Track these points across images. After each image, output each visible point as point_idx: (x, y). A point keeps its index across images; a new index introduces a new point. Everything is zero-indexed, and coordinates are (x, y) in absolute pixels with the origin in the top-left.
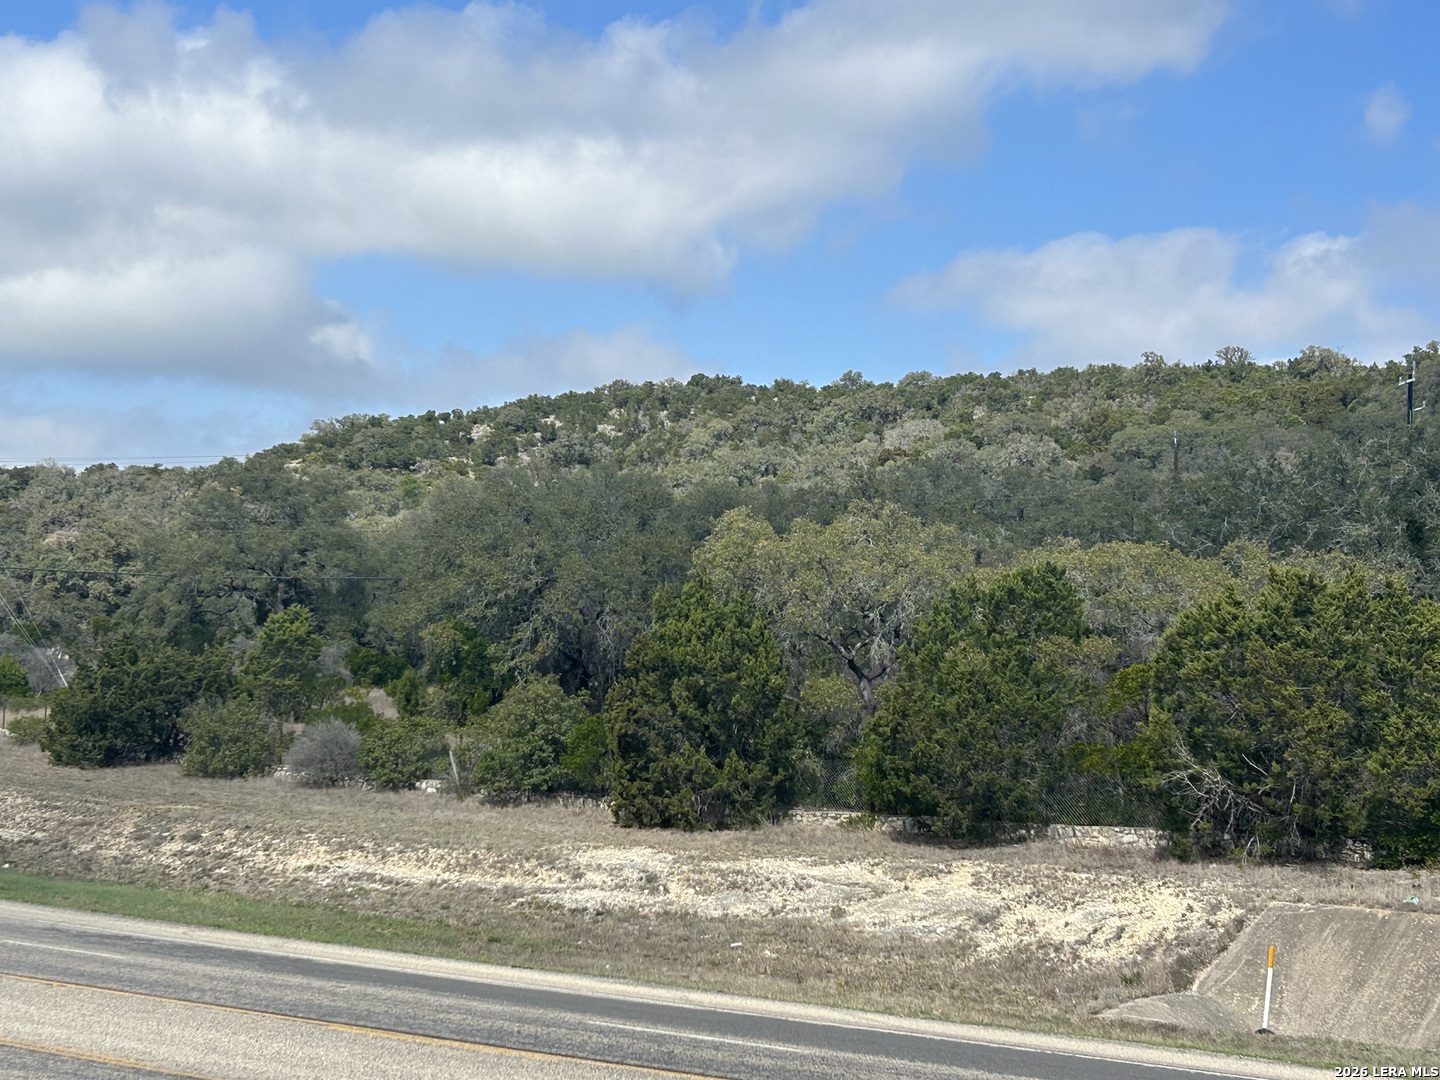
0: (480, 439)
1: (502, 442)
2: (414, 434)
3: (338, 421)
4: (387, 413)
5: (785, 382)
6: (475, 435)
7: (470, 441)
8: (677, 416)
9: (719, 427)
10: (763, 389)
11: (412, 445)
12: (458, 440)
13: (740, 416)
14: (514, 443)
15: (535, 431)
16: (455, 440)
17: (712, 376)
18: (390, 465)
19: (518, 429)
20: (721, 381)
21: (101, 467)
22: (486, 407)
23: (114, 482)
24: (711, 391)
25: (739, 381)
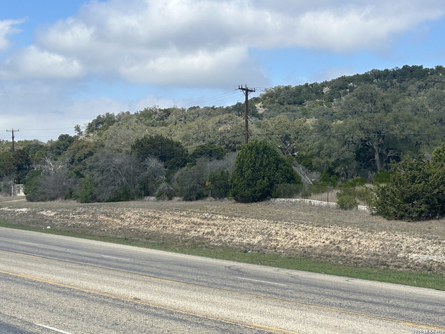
0: (327, 92)
1: (334, 94)
2: (302, 92)
3: (273, 88)
4: (291, 85)
5: (441, 67)
6: (324, 92)
7: (323, 93)
8: (401, 81)
9: (419, 84)
10: (432, 69)
11: (302, 96)
12: (318, 93)
13: (428, 79)
14: (340, 93)
15: (347, 88)
16: (317, 93)
17: (411, 66)
18: (295, 103)
19: (340, 88)
20: (414, 68)
21: (194, 108)
22: (326, 81)
23: (200, 112)
24: (411, 72)
25: (421, 67)
